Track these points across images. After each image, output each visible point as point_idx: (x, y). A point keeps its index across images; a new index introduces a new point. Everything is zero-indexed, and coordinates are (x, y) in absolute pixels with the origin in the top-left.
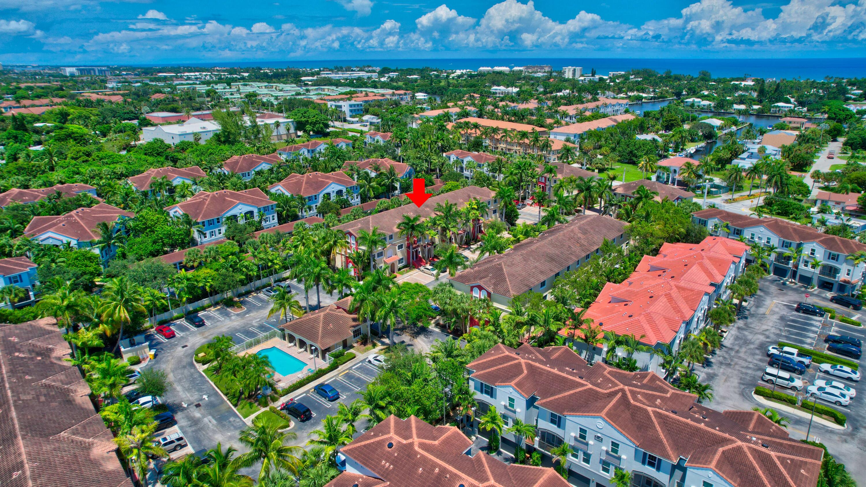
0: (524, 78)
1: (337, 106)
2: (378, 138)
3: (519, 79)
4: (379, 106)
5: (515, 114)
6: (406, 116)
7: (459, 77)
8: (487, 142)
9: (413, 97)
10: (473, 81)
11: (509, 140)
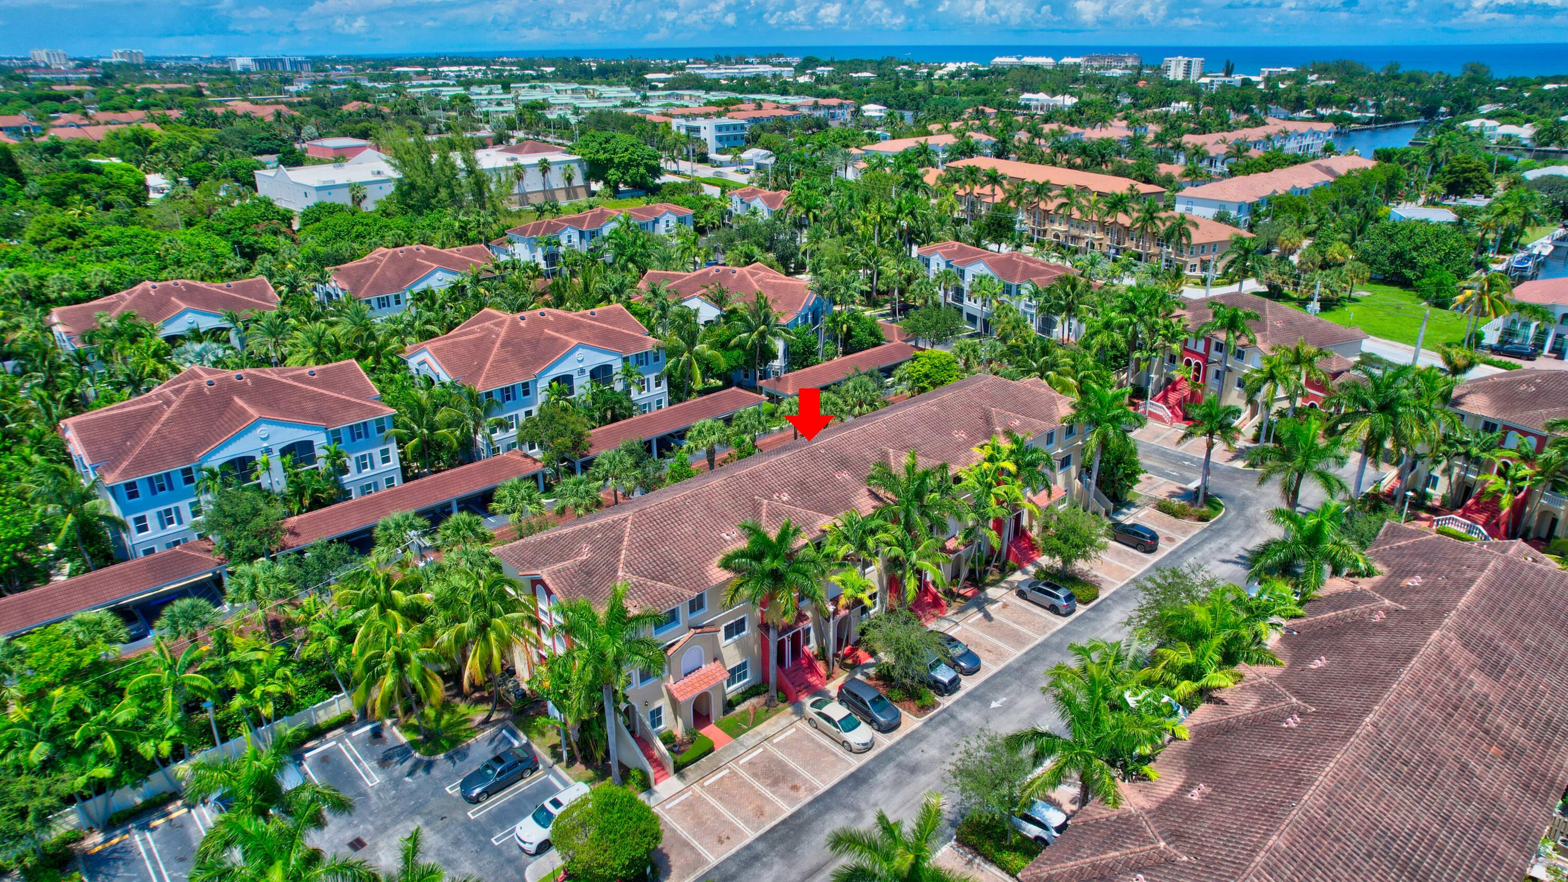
0: (1085, 79)
1: (689, 129)
2: (758, 203)
3: (1076, 80)
4: (783, 131)
5: (1084, 151)
6: (833, 152)
7: (952, 75)
8: (1023, 221)
9: (857, 112)
10: (982, 83)
11: (1076, 214)
